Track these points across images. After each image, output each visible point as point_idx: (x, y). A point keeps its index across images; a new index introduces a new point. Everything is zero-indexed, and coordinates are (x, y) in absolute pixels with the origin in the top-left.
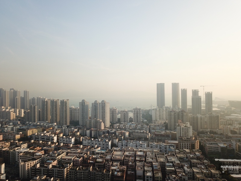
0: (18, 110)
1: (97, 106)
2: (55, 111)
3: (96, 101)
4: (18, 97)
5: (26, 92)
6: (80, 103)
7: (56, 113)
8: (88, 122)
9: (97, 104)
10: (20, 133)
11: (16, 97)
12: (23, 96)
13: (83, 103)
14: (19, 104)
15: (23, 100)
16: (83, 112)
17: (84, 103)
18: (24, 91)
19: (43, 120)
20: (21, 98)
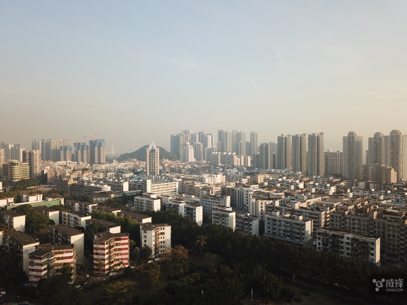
0: (243, 158)
1: (380, 144)
2: (299, 152)
3: (377, 134)
4: (242, 142)
5: (254, 134)
6: (344, 138)
7: (300, 156)
8: (361, 169)
9: (381, 138)
10: (248, 177)
11: (241, 142)
12: (249, 141)
13: (350, 137)
14: (244, 149)
15: (249, 146)
16: (349, 155)
17: (353, 137)
18: (251, 134)
19: (280, 168)
20: (247, 143)
